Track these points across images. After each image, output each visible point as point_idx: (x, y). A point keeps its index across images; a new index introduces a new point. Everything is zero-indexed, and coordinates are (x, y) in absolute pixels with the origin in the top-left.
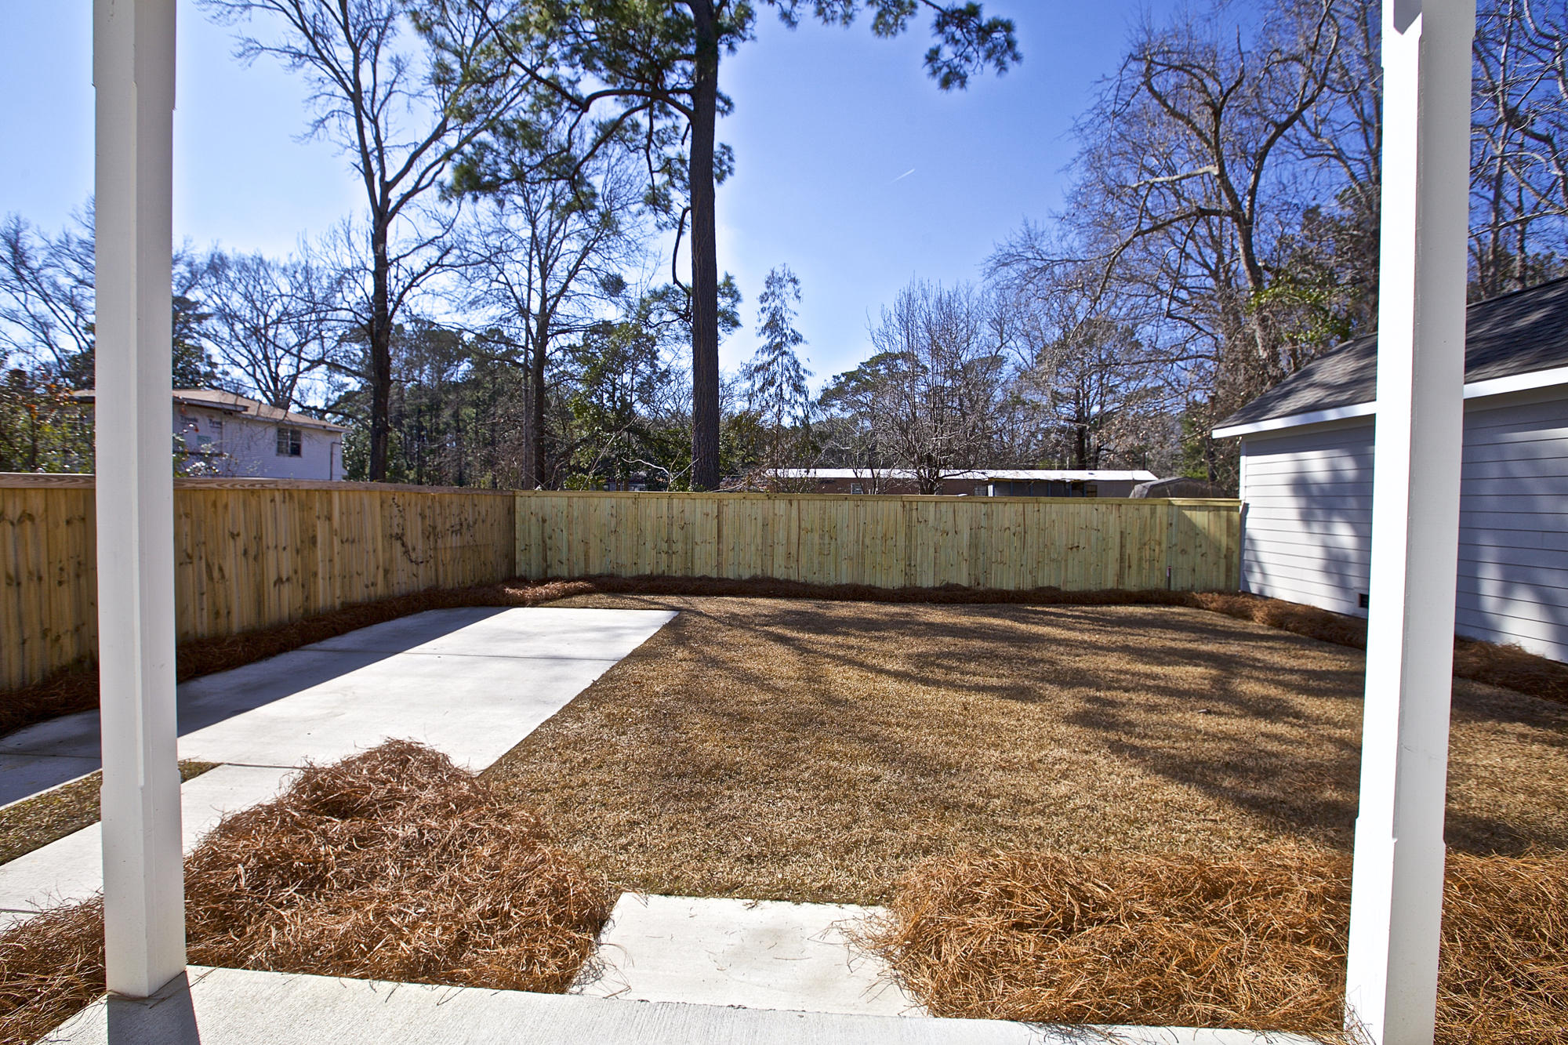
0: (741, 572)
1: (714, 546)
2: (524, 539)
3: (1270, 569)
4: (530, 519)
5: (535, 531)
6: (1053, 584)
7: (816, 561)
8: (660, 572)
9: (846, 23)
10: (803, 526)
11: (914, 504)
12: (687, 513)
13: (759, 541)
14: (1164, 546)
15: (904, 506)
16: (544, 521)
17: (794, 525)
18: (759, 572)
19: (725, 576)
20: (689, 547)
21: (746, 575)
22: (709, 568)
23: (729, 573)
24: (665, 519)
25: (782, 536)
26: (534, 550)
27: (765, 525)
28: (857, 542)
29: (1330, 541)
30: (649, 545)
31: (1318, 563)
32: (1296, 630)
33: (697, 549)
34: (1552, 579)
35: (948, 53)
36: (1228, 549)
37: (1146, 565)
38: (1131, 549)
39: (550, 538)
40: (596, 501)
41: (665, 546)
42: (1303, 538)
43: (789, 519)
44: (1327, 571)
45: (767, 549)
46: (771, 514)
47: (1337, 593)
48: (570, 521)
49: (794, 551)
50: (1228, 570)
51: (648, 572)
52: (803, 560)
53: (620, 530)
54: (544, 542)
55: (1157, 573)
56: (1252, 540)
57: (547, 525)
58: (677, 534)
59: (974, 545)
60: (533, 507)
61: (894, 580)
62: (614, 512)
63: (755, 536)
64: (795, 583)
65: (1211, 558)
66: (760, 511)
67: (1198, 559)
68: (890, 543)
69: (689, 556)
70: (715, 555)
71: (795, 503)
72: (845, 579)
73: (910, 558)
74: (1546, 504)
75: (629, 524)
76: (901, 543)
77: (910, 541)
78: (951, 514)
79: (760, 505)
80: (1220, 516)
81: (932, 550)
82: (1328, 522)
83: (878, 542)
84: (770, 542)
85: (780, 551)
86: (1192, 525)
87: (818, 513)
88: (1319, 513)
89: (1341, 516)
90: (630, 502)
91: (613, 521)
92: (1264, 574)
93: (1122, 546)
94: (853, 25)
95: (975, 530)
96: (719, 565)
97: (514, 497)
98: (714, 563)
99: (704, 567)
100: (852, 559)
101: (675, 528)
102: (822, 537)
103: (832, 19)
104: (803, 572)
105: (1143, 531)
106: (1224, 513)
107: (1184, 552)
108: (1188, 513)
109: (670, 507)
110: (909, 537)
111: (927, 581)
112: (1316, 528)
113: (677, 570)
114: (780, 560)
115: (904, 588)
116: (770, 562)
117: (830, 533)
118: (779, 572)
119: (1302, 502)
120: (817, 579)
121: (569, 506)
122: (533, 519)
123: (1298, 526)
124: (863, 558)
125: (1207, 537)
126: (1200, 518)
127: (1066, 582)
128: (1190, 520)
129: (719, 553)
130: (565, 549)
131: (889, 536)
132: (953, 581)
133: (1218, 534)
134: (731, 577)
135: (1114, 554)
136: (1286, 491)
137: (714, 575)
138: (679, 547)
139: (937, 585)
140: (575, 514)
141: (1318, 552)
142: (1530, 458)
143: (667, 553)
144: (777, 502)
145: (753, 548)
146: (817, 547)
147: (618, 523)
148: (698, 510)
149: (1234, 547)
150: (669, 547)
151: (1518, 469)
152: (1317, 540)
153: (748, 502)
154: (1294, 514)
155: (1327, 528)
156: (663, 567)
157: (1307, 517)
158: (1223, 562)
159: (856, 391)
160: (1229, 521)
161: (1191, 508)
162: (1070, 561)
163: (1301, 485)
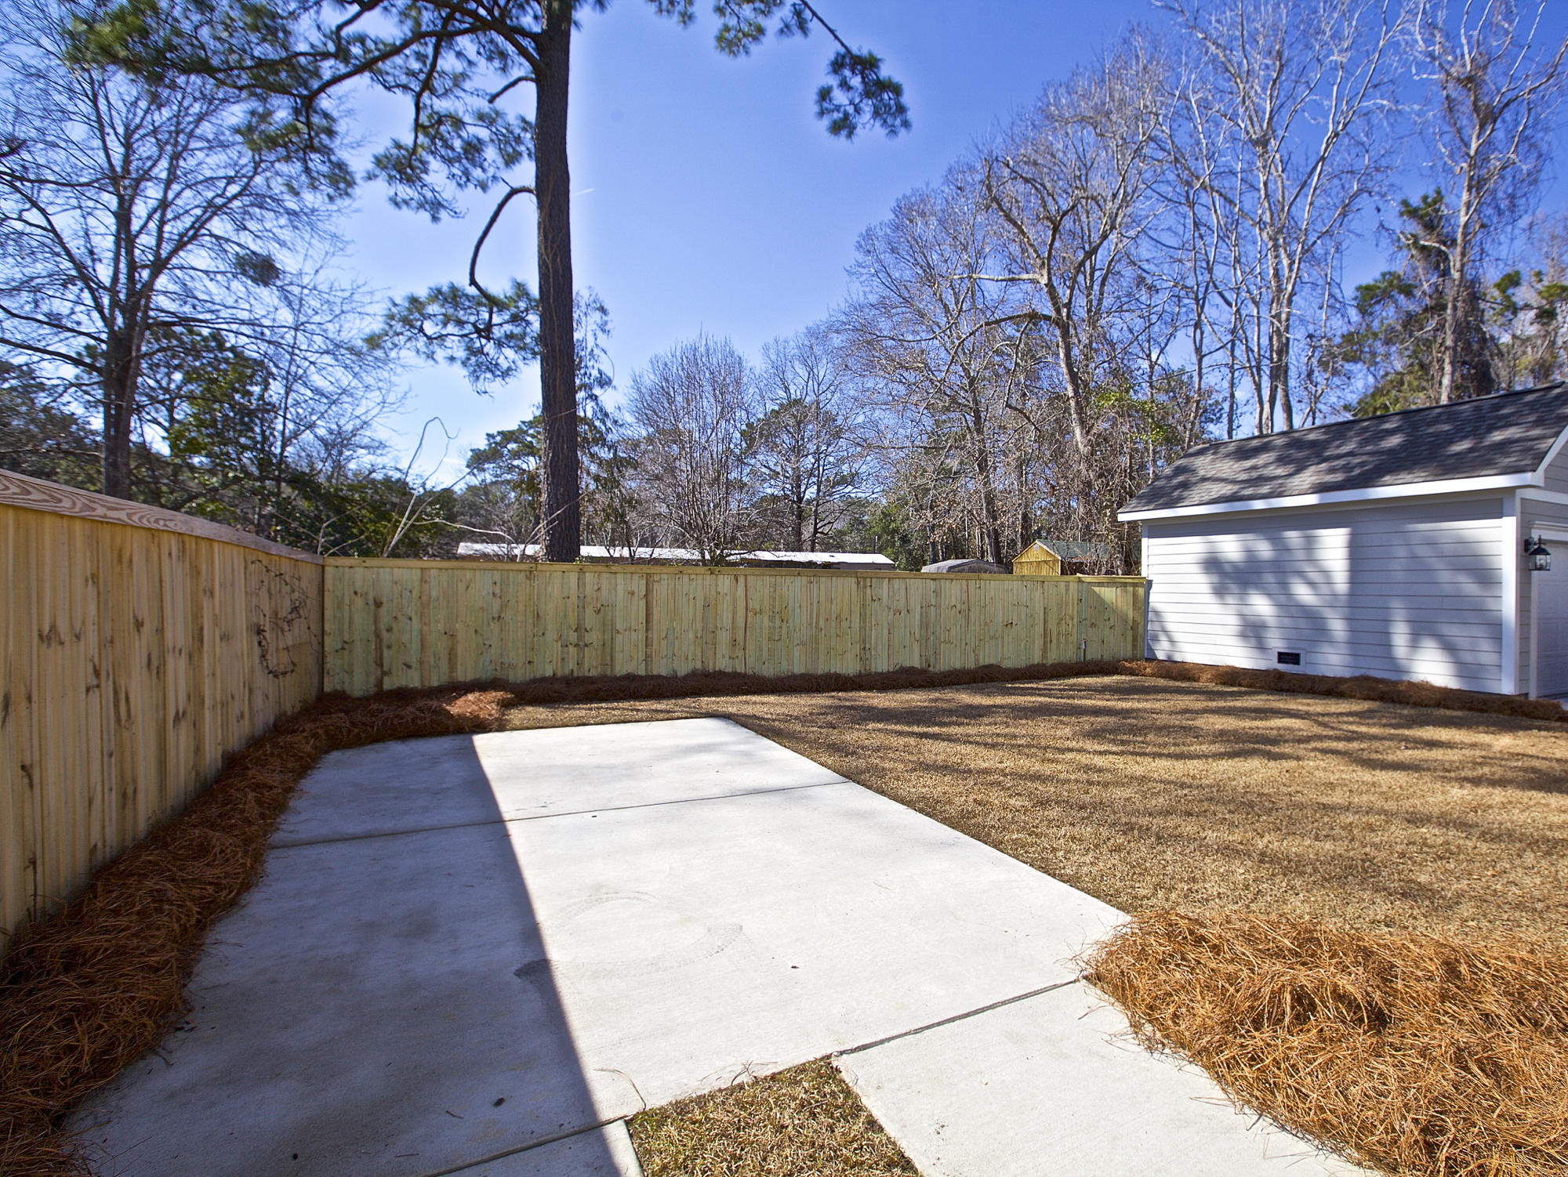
0: (676, 666)
1: (642, 635)
2: (341, 632)
3: (1177, 637)
4: (351, 603)
5: (361, 620)
6: (993, 661)
7: (765, 649)
8: (567, 672)
9: (684, 22)
10: (750, 607)
11: (868, 580)
12: (604, 592)
13: (699, 625)
14: (1075, 620)
15: (858, 583)
16: (378, 604)
17: (741, 604)
18: (699, 666)
19: (655, 673)
20: (608, 636)
21: (683, 670)
22: (634, 663)
23: (661, 668)
24: (574, 599)
25: (726, 619)
26: (359, 648)
27: (706, 606)
28: (811, 624)
29: (1246, 610)
30: (551, 635)
31: (1235, 630)
32: (1251, 686)
33: (619, 638)
34: (1451, 631)
35: (840, 97)
36: (1134, 621)
37: (1062, 639)
38: (1052, 625)
39: (389, 630)
40: (469, 575)
41: (573, 637)
42: (1217, 608)
43: (735, 600)
44: (1243, 635)
45: (708, 637)
46: (713, 593)
47: (1255, 653)
48: (424, 604)
49: (740, 637)
50: (1135, 640)
51: (549, 673)
52: (751, 647)
53: (508, 615)
54: (378, 635)
55: (1071, 646)
56: (1157, 613)
57: (383, 610)
58: (590, 620)
59: (925, 624)
60: (358, 584)
61: (849, 667)
62: (498, 591)
63: (694, 620)
64: (744, 676)
65: (1118, 630)
66: (700, 588)
67: (1107, 631)
68: (845, 624)
69: (608, 648)
70: (642, 645)
71: (741, 579)
72: (798, 669)
73: (864, 641)
74: (1444, 576)
75: (521, 607)
76: (856, 624)
77: (865, 622)
78: (903, 592)
79: (700, 581)
80: (1126, 592)
81: (886, 632)
82: (1243, 594)
83: (833, 624)
84: (711, 627)
85: (724, 637)
86: (1100, 600)
87: (767, 591)
88: (1234, 588)
89: (1257, 588)
90: (522, 576)
91: (496, 604)
92: (1172, 641)
93: (1045, 622)
94: (692, 27)
95: (925, 607)
96: (648, 658)
97: (323, 567)
98: (642, 656)
99: (627, 663)
100: (805, 644)
101: (589, 612)
102: (772, 619)
103: (668, 12)
104: (751, 662)
105: (1060, 606)
106: (1131, 589)
107: (1093, 625)
108: (1096, 589)
109: (581, 583)
110: (863, 617)
111: (882, 665)
112: (1230, 599)
113: (591, 667)
114: (723, 649)
115: (860, 675)
116: (711, 653)
117: (780, 614)
118: (722, 662)
119: (1215, 579)
120: (768, 671)
121: (423, 581)
122: (359, 602)
123: (1211, 599)
124: (817, 643)
125: (1114, 611)
126: (1109, 594)
127: (1003, 658)
128: (1099, 596)
129: (648, 643)
130: (415, 646)
131: (844, 616)
132: (907, 664)
133: (1125, 608)
134: (664, 673)
135: (1039, 629)
136: (1196, 568)
137: (642, 672)
138: (593, 637)
139: (891, 670)
140: (434, 594)
141: (1233, 620)
142: (1431, 543)
143: (577, 645)
144: (721, 577)
145: (691, 636)
146: (766, 632)
147: (502, 608)
148: (620, 588)
149: (1139, 619)
150: (580, 637)
151: (1422, 551)
152: (1232, 610)
153: (686, 578)
154: (1206, 588)
155: (1241, 599)
156: (571, 665)
157: (1219, 591)
158: (1130, 633)
159: (516, 455)
160: (1135, 595)
161: (1100, 584)
162: (1006, 639)
163: (1213, 564)
